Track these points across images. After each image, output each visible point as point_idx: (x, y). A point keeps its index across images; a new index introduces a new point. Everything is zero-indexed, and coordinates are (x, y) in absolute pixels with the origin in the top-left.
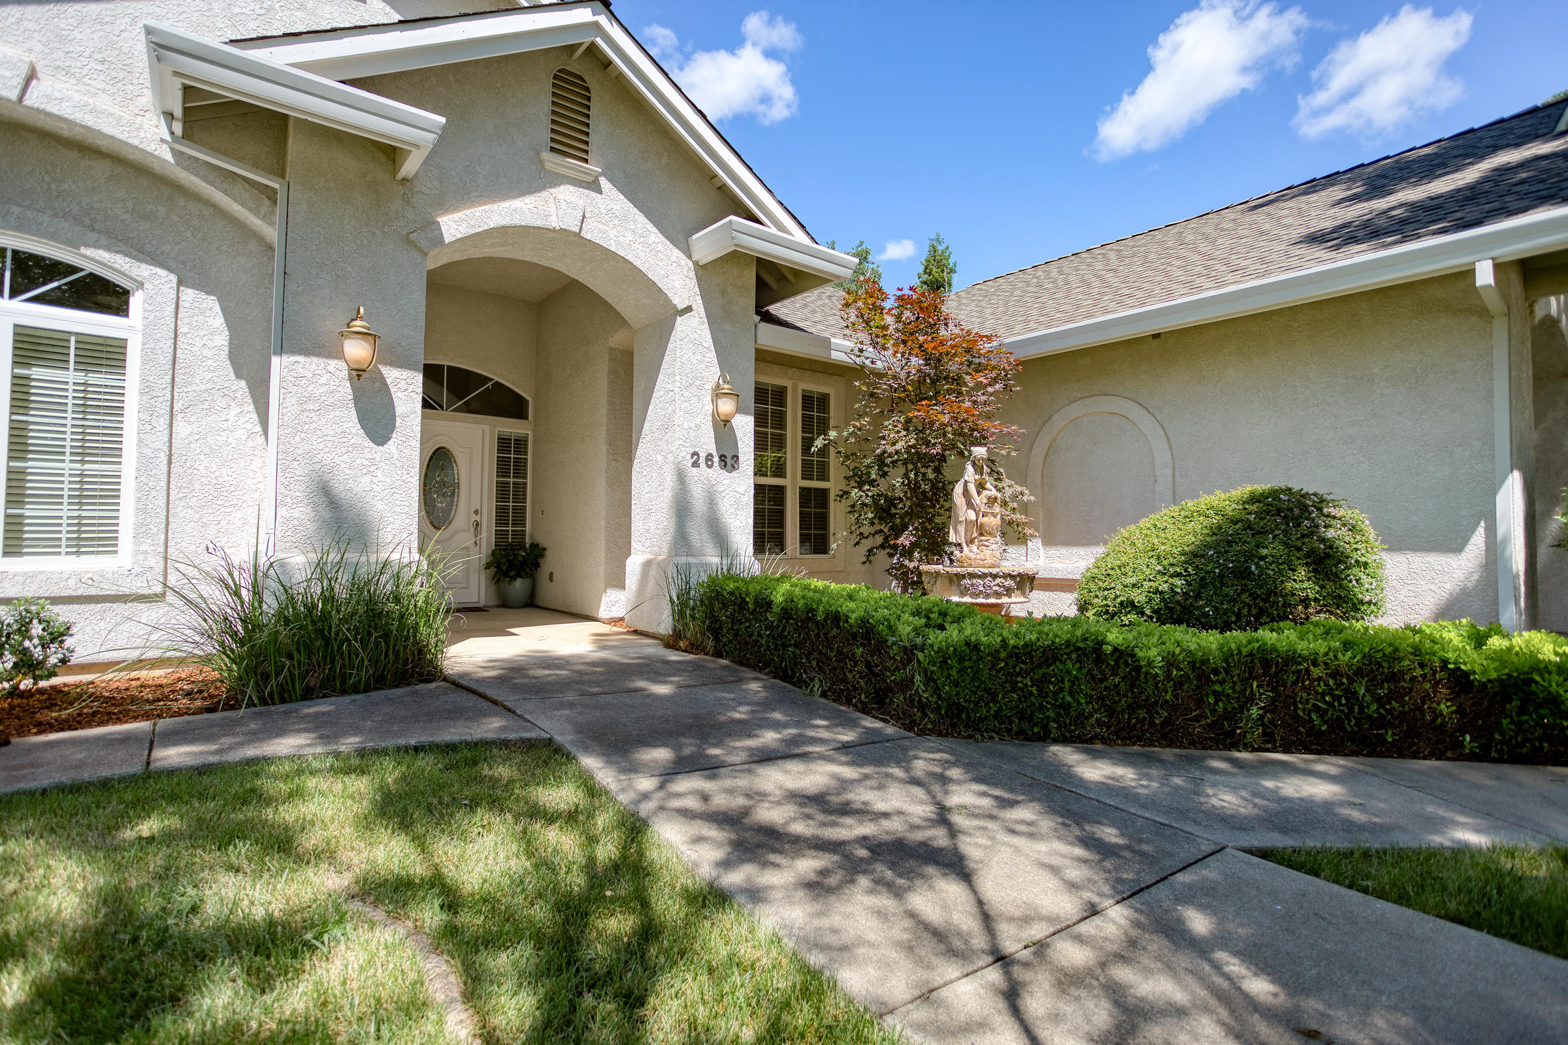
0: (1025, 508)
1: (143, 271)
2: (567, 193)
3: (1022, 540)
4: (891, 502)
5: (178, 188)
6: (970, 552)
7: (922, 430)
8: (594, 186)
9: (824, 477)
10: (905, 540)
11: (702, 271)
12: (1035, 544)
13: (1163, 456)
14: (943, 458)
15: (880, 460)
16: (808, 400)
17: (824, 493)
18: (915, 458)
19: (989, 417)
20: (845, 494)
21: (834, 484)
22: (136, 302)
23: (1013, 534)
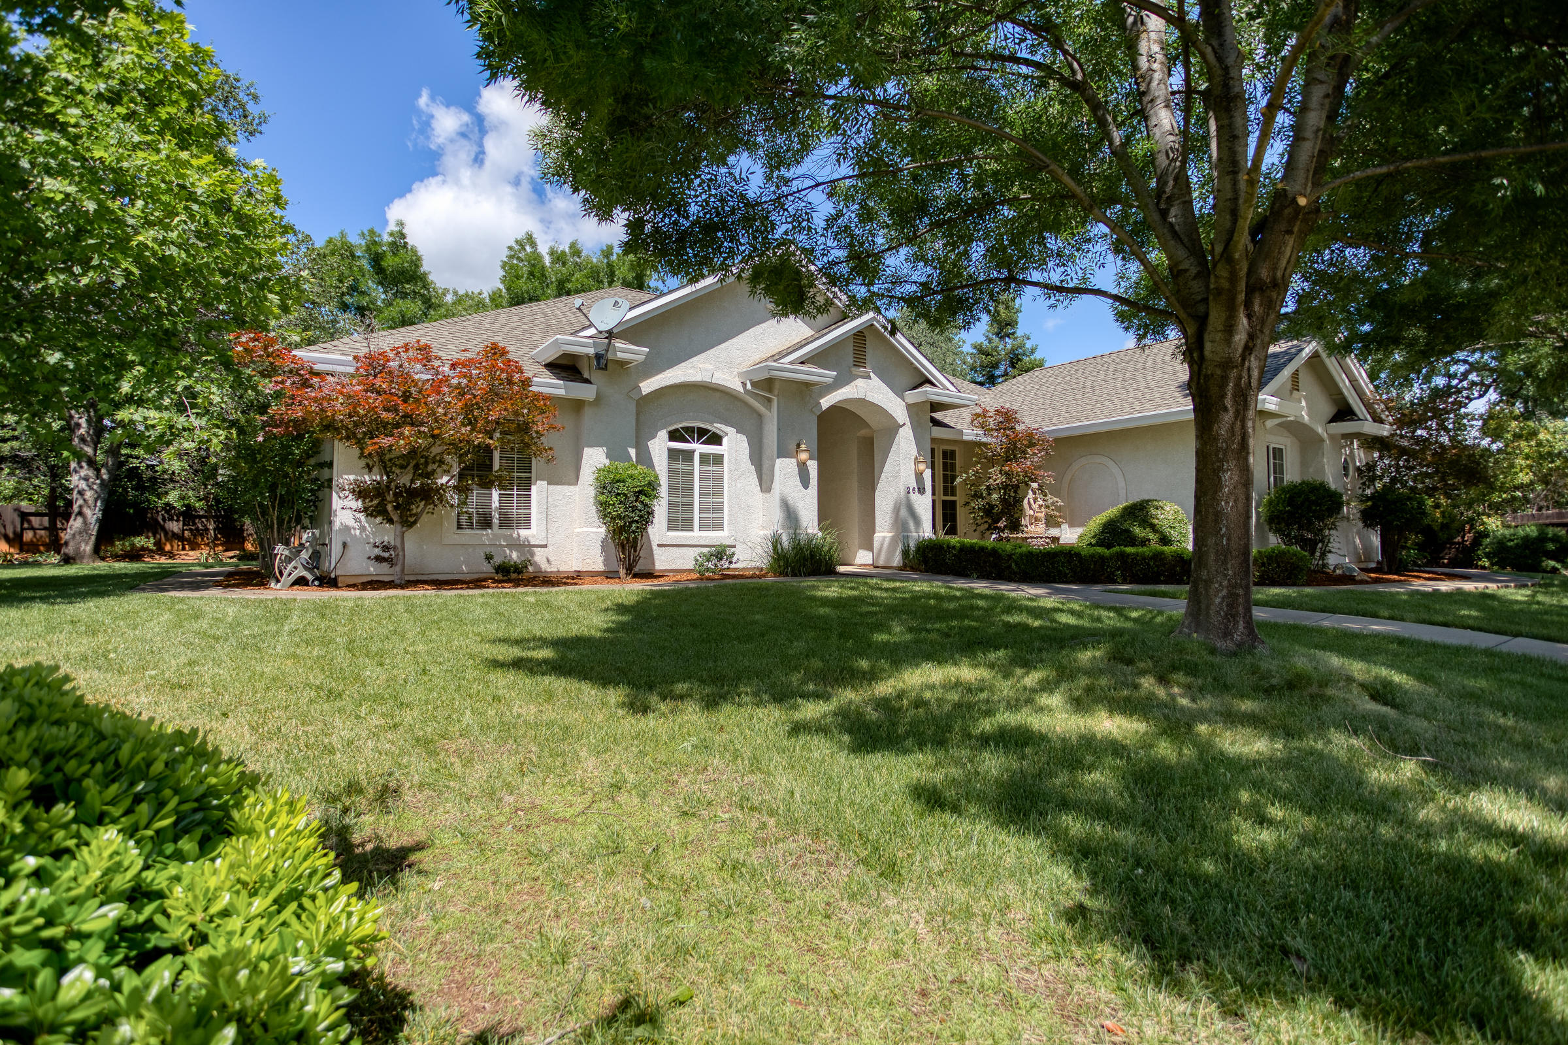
0: (1059, 509)
1: (728, 429)
2: (860, 382)
3: (1058, 525)
4: (992, 507)
5: (746, 404)
6: (1032, 528)
7: (1008, 475)
8: (869, 378)
9: (953, 494)
10: (1002, 524)
11: (909, 406)
12: (1065, 527)
13: (1122, 484)
14: (1017, 487)
15: (988, 488)
16: (945, 453)
17: (954, 502)
18: (1005, 487)
19: (1039, 468)
20: (967, 504)
21: (959, 498)
22: (725, 440)
23: (1051, 522)
